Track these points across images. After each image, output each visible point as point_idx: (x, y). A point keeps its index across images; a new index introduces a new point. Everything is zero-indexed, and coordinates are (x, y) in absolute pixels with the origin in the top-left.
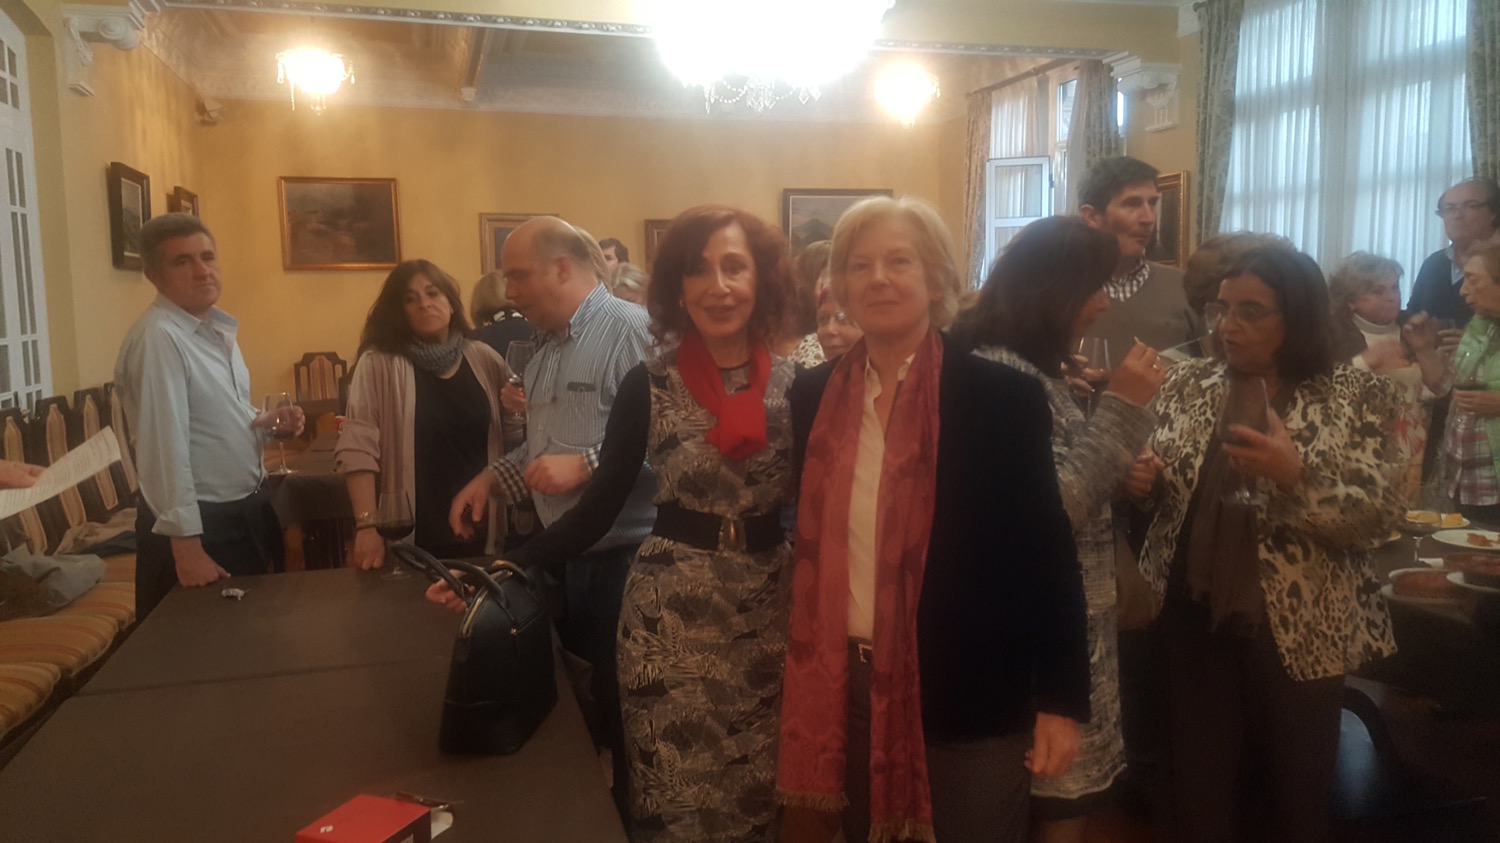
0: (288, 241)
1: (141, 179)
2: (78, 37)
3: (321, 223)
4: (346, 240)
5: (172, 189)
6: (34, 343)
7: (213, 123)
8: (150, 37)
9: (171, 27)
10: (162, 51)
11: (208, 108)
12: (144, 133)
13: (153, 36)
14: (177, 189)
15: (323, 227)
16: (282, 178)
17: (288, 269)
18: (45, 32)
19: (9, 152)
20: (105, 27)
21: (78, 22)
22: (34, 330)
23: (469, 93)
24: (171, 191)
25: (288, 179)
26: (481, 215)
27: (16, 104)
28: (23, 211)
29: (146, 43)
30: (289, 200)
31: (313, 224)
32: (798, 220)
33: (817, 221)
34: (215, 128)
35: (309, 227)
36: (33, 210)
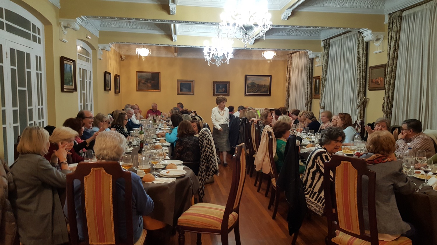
0: (137, 84)
1: (110, 74)
2: (100, 50)
3: (144, 81)
4: (149, 85)
6: (91, 104)
7: (124, 60)
10: (114, 47)
11: (122, 57)
12: (110, 64)
14: (116, 75)
15: (145, 82)
16: (137, 72)
17: (137, 91)
18: (95, 49)
19: (89, 71)
20: (105, 48)
21: (101, 47)
22: (91, 102)
23: (176, 54)
24: (115, 75)
25: (138, 72)
26: (177, 80)
27: (90, 62)
28: (90, 81)
30: (138, 76)
31: (143, 81)
32: (249, 82)
33: (253, 82)
34: (124, 61)
35: (142, 82)
36: (92, 81)
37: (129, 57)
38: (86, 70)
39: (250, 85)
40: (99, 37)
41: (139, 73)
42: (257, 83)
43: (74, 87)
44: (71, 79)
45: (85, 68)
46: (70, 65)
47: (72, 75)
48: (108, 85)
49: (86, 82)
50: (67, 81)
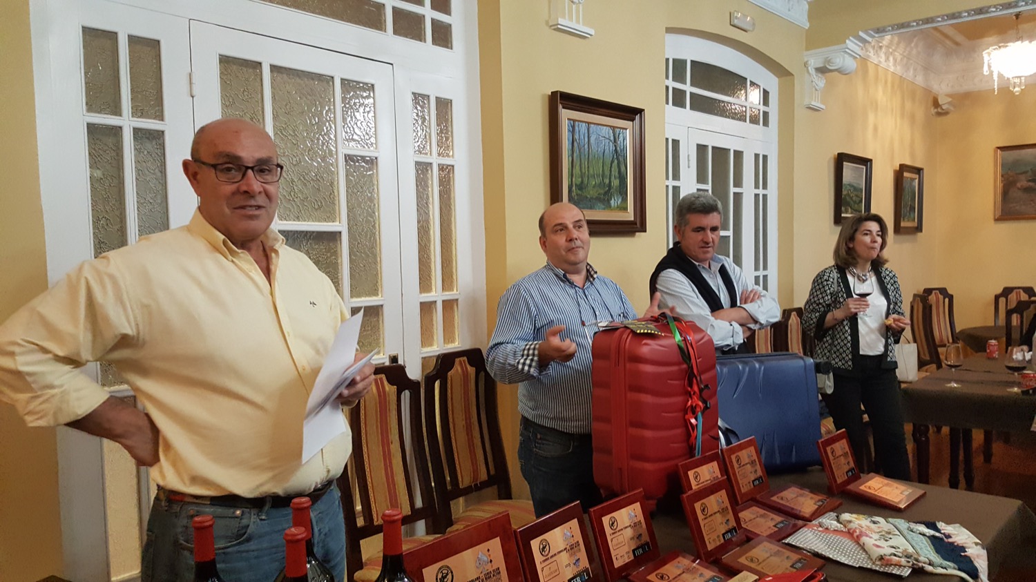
0: (999, 198)
1: (866, 162)
2: (812, 71)
3: (1030, 181)
5: (898, 166)
6: (767, 277)
7: (946, 113)
8: (887, 59)
9: (908, 49)
10: (898, 68)
11: (940, 103)
12: (876, 129)
13: (891, 59)
14: (903, 166)
15: (1031, 184)
16: (998, 148)
17: (997, 220)
19: (757, 156)
20: (830, 61)
21: (814, 61)
22: (765, 268)
24: (898, 169)
25: (1002, 149)
27: (766, 123)
28: (765, 192)
29: (883, 65)
30: (1003, 165)
31: (1023, 183)
34: (949, 116)
35: (1019, 185)
36: (772, 192)
37: (968, 99)
38: (739, 154)
40: (807, 26)
41: (1007, 153)
43: (630, 215)
44: (616, 183)
45: (731, 145)
46: (613, 128)
47: (623, 168)
48: (855, 202)
49: (738, 197)
50: (592, 193)
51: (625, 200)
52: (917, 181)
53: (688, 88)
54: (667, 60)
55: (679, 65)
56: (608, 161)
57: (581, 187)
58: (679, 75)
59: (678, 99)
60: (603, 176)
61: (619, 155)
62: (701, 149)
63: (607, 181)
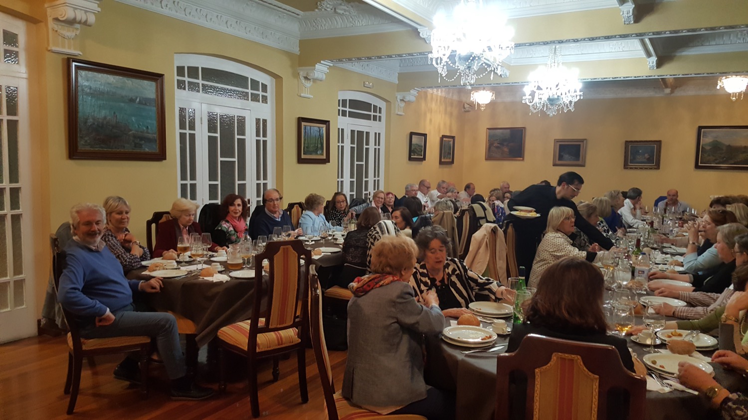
0: (487, 150)
1: (425, 135)
2: (399, 100)
3: (498, 144)
4: (506, 149)
6: (378, 180)
12: (431, 120)
14: (444, 135)
16: (487, 128)
17: (486, 159)
18: (389, 101)
19: (376, 133)
20: (405, 98)
21: (399, 97)
22: (378, 177)
24: (441, 136)
25: (489, 129)
26: (555, 140)
27: (380, 120)
28: (379, 147)
30: (489, 136)
32: (706, 140)
33: (717, 141)
35: (494, 145)
36: (382, 147)
38: (368, 133)
39: (708, 148)
40: (397, 83)
41: (490, 131)
42: (727, 144)
43: (324, 157)
44: (319, 146)
45: (365, 130)
46: (319, 127)
47: (322, 141)
48: (419, 151)
49: (367, 149)
50: (311, 149)
51: (323, 151)
52: (452, 142)
53: (348, 109)
54: (339, 100)
55: (344, 101)
56: (317, 138)
57: (307, 147)
58: (344, 105)
59: (344, 114)
60: (315, 144)
61: (321, 136)
62: (353, 132)
63: (316, 145)
